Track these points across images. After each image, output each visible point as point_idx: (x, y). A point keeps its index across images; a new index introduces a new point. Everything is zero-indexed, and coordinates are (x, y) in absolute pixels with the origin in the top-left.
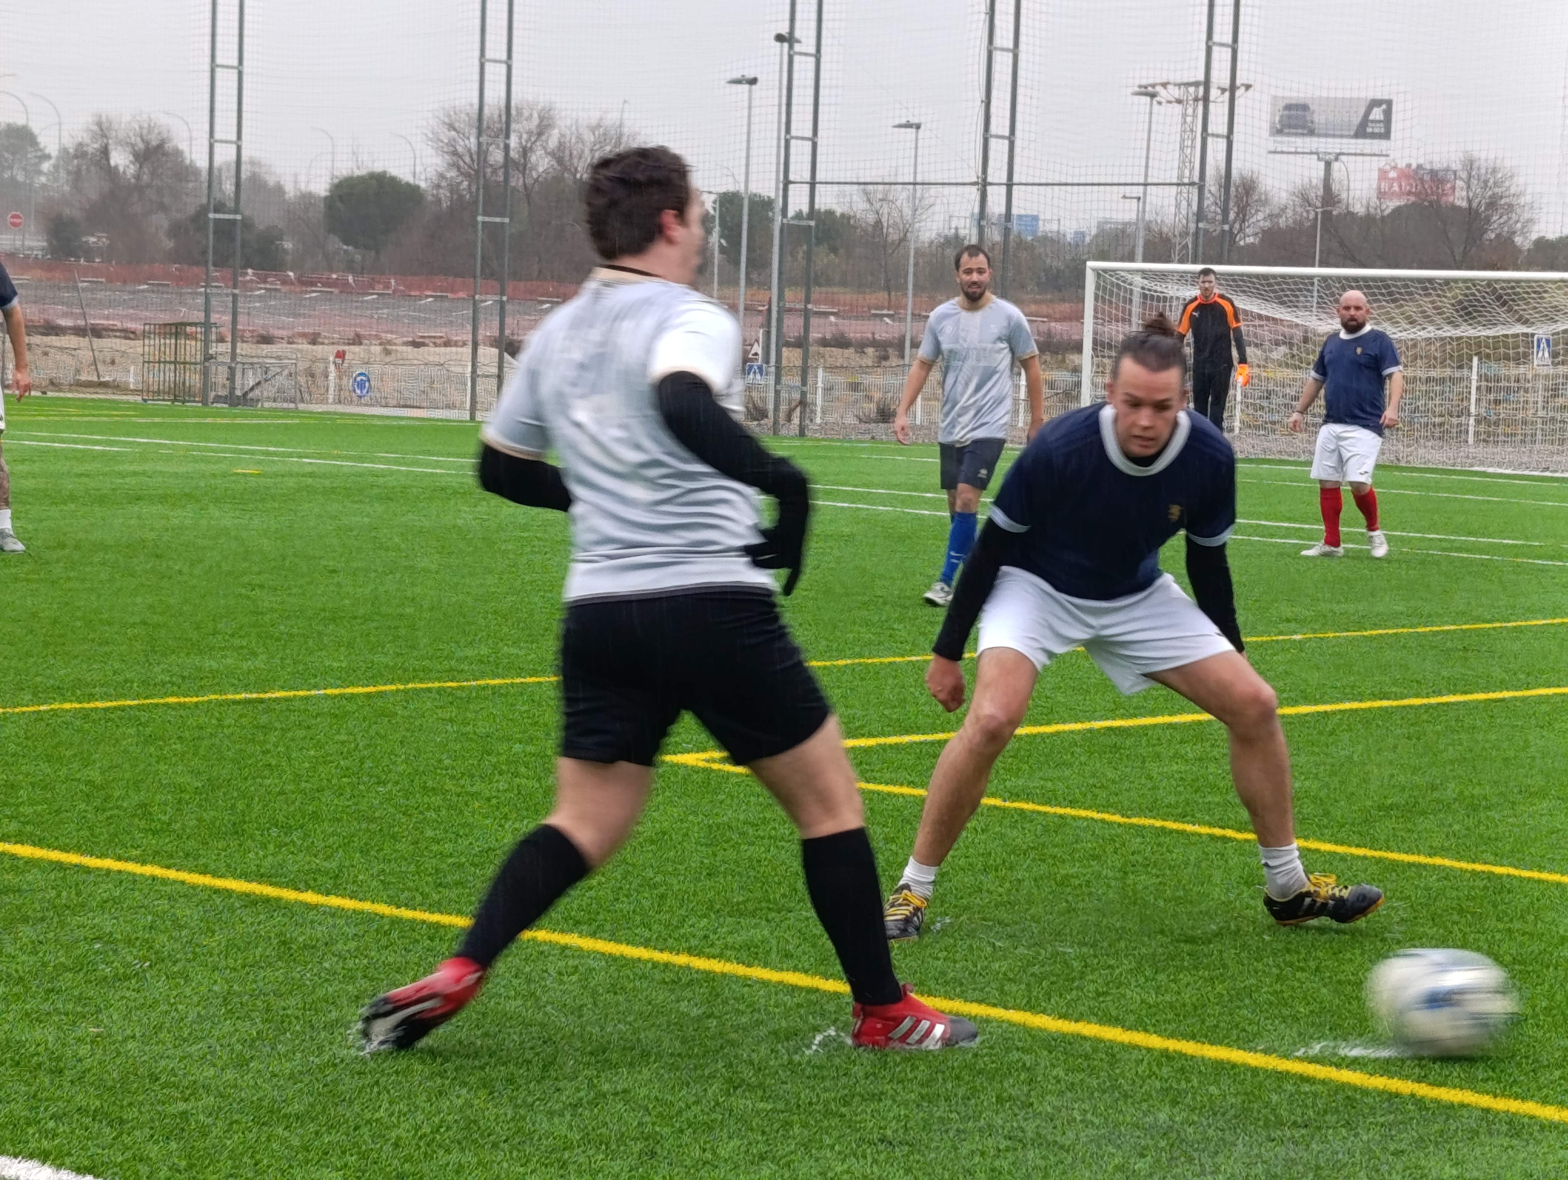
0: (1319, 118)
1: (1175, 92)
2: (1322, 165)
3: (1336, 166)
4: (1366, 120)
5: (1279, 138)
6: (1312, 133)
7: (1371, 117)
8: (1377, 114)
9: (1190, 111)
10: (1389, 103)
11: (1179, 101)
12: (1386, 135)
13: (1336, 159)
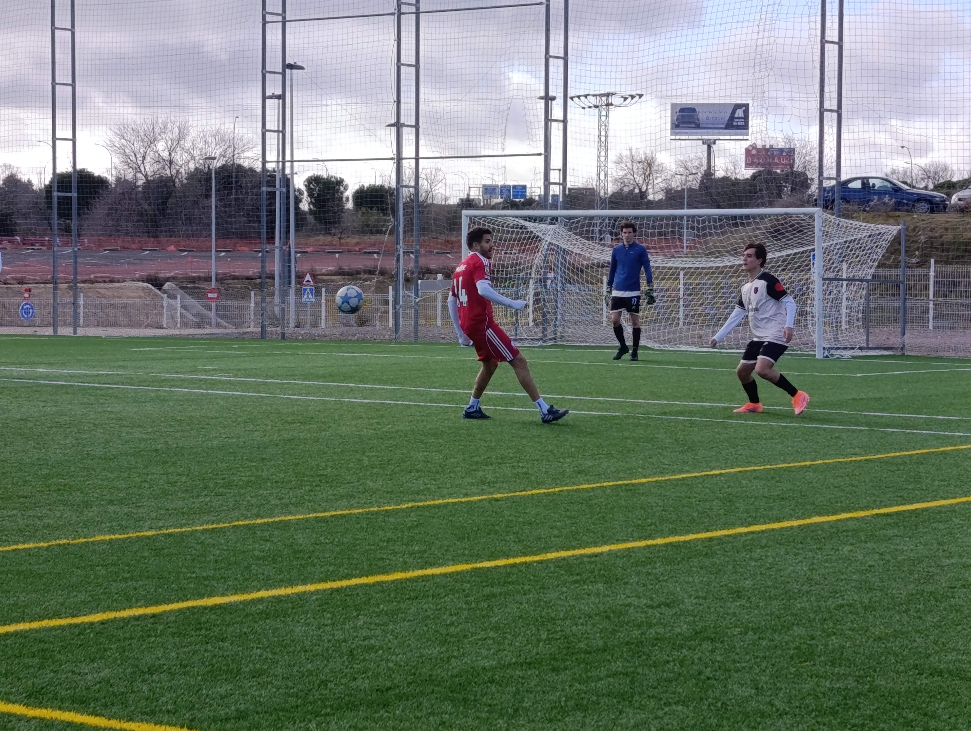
0: (702, 117)
1: (593, 101)
2: (705, 147)
3: (714, 147)
4: (732, 117)
5: (677, 131)
6: (698, 126)
7: (736, 115)
8: (739, 113)
9: (604, 113)
10: (747, 106)
11: (596, 107)
12: (745, 127)
13: (714, 143)
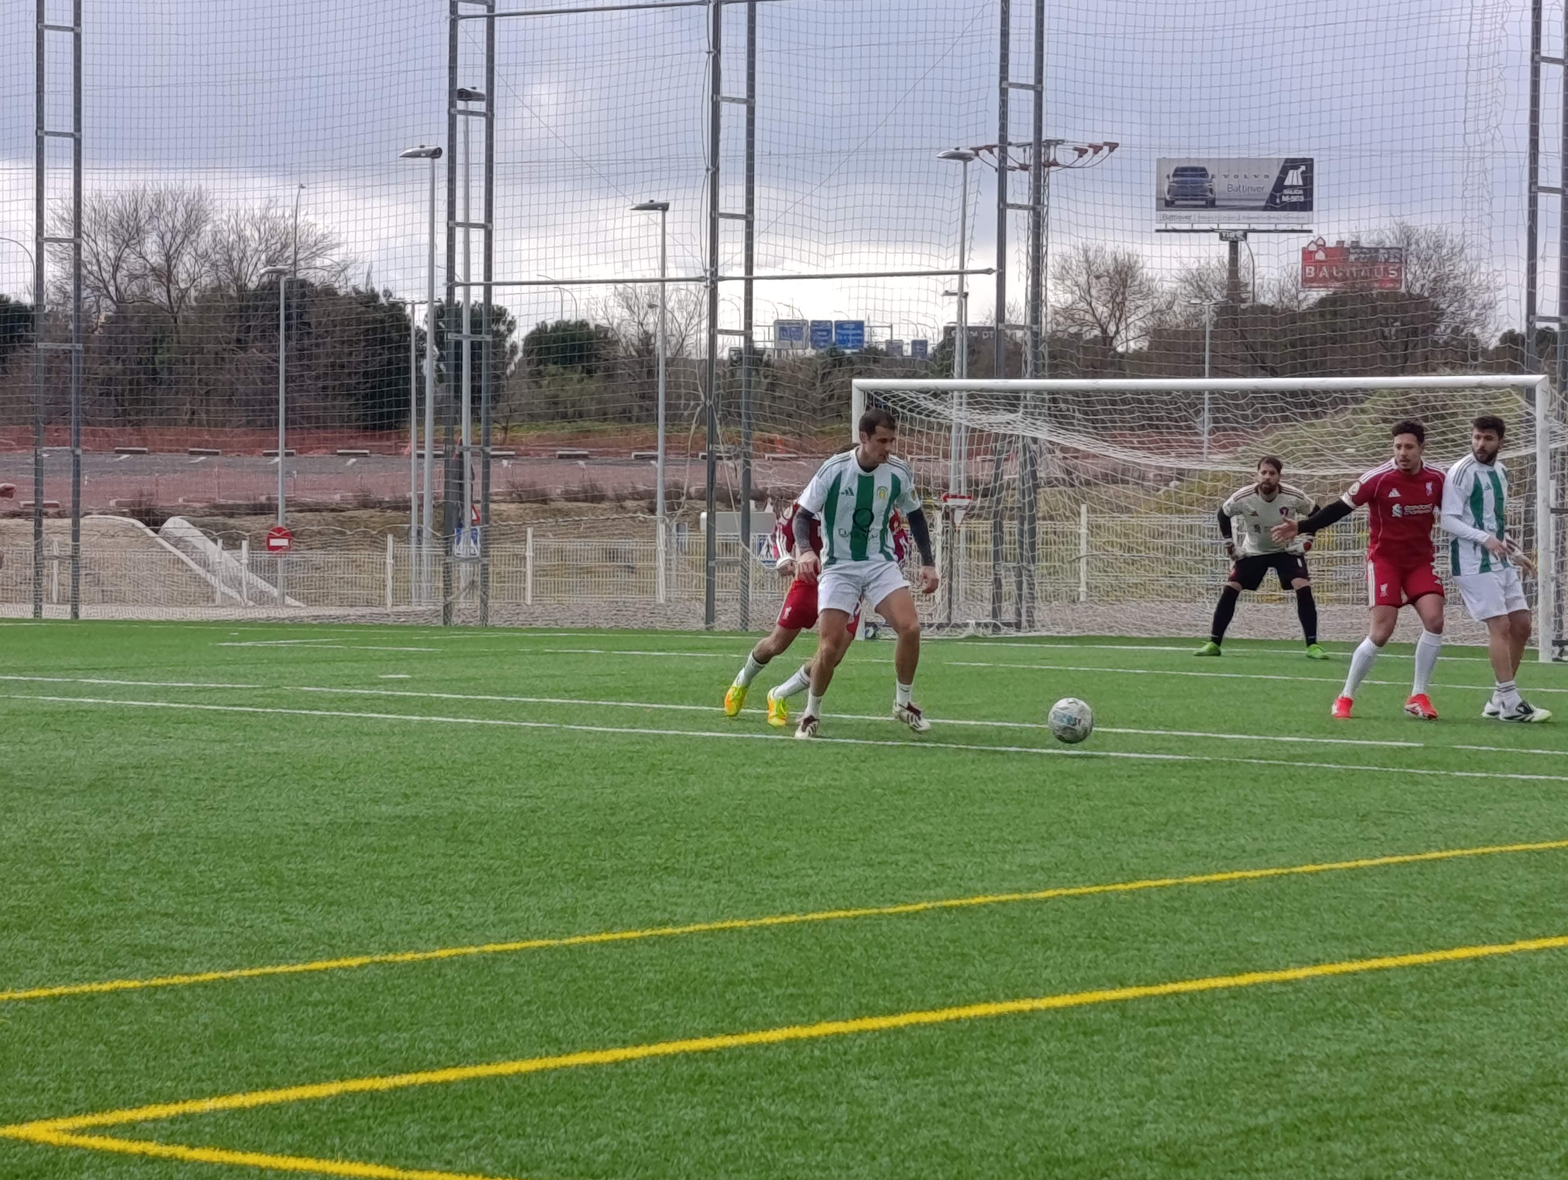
0: (1219, 185)
2: (1226, 245)
4: (1279, 186)
5: (1168, 213)
6: (1211, 204)
7: (1287, 182)
8: (1294, 178)
10: (1309, 163)
12: (1306, 206)
13: (1245, 236)
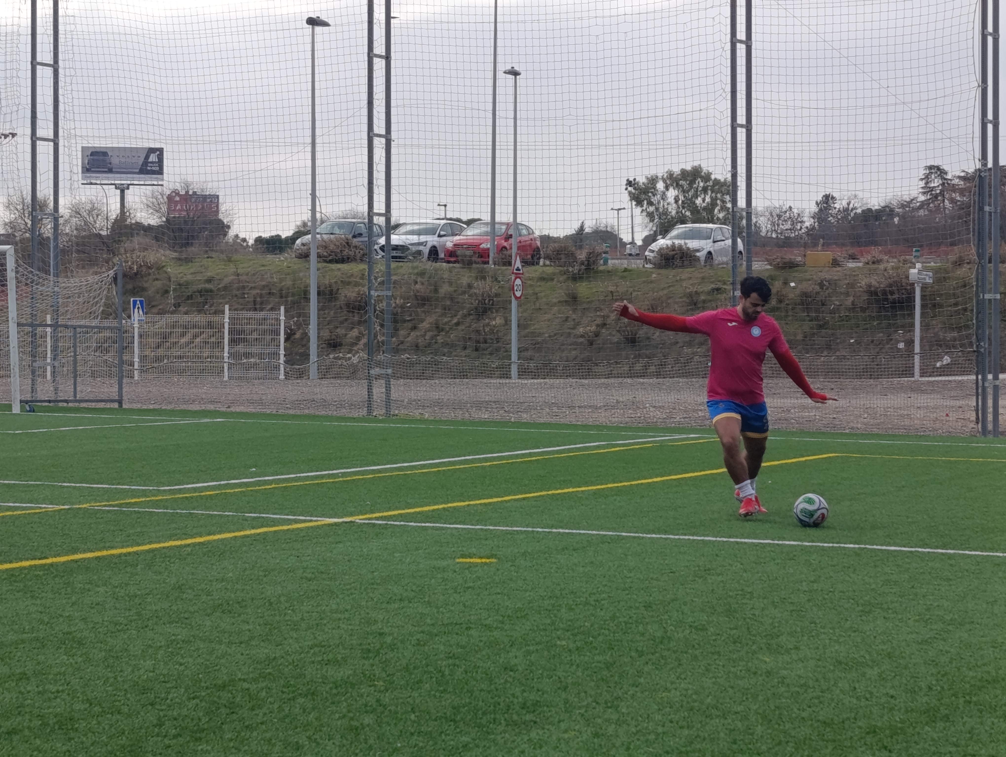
0: (115, 161)
2: (118, 192)
3: (128, 193)
4: (146, 162)
5: (88, 175)
6: (110, 171)
7: (150, 160)
8: (153, 158)
10: (161, 150)
12: (160, 172)
13: (128, 188)
